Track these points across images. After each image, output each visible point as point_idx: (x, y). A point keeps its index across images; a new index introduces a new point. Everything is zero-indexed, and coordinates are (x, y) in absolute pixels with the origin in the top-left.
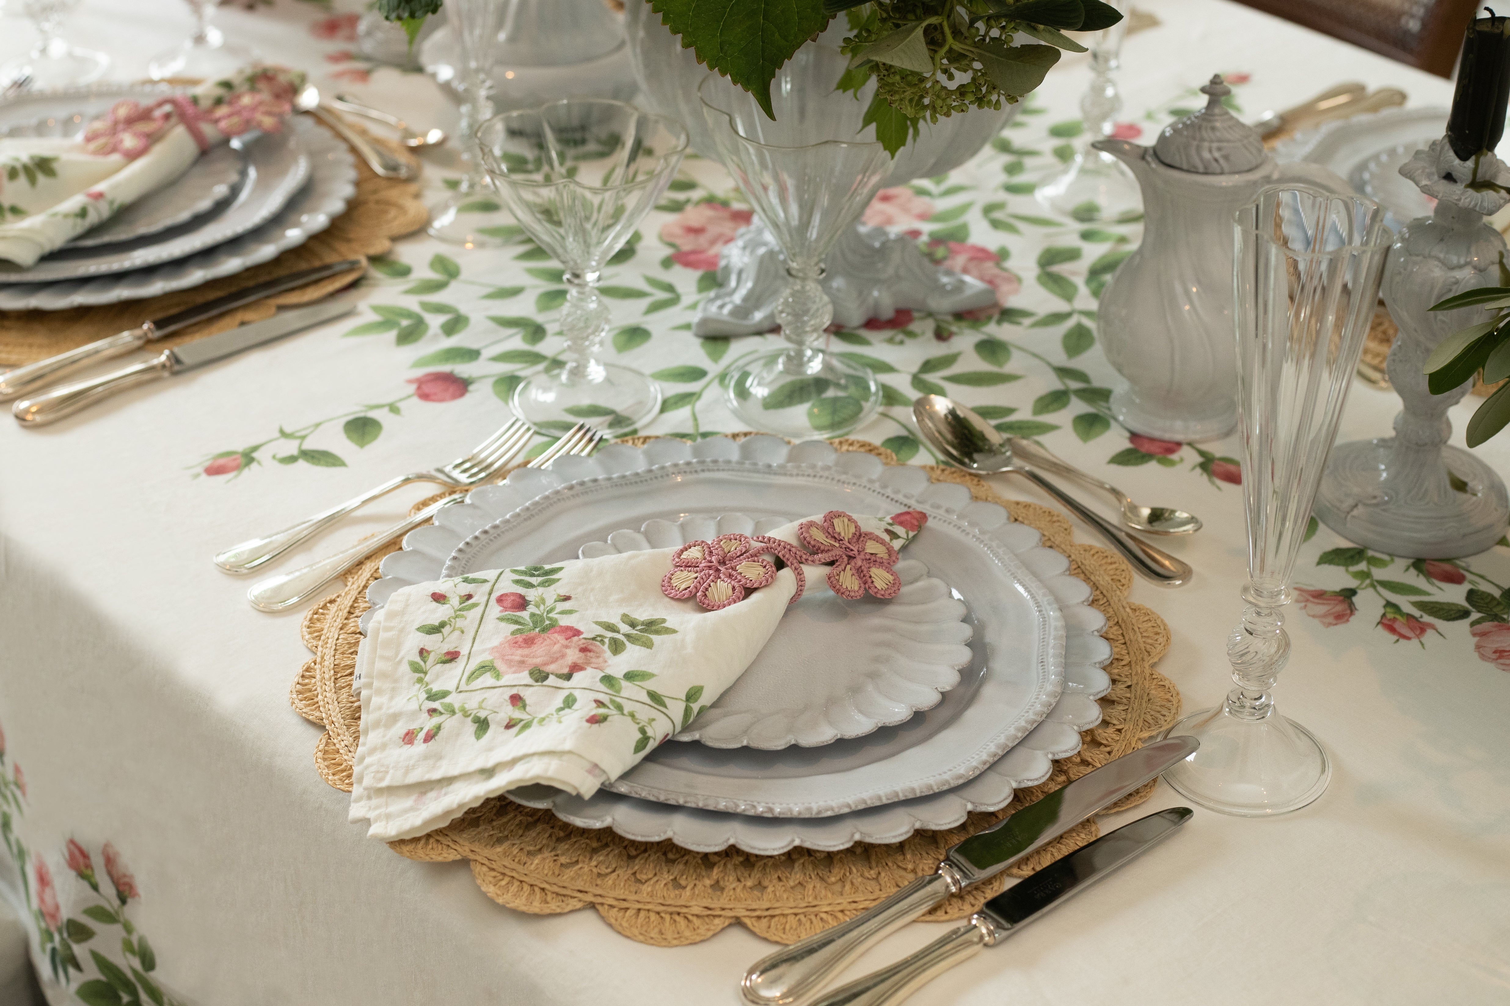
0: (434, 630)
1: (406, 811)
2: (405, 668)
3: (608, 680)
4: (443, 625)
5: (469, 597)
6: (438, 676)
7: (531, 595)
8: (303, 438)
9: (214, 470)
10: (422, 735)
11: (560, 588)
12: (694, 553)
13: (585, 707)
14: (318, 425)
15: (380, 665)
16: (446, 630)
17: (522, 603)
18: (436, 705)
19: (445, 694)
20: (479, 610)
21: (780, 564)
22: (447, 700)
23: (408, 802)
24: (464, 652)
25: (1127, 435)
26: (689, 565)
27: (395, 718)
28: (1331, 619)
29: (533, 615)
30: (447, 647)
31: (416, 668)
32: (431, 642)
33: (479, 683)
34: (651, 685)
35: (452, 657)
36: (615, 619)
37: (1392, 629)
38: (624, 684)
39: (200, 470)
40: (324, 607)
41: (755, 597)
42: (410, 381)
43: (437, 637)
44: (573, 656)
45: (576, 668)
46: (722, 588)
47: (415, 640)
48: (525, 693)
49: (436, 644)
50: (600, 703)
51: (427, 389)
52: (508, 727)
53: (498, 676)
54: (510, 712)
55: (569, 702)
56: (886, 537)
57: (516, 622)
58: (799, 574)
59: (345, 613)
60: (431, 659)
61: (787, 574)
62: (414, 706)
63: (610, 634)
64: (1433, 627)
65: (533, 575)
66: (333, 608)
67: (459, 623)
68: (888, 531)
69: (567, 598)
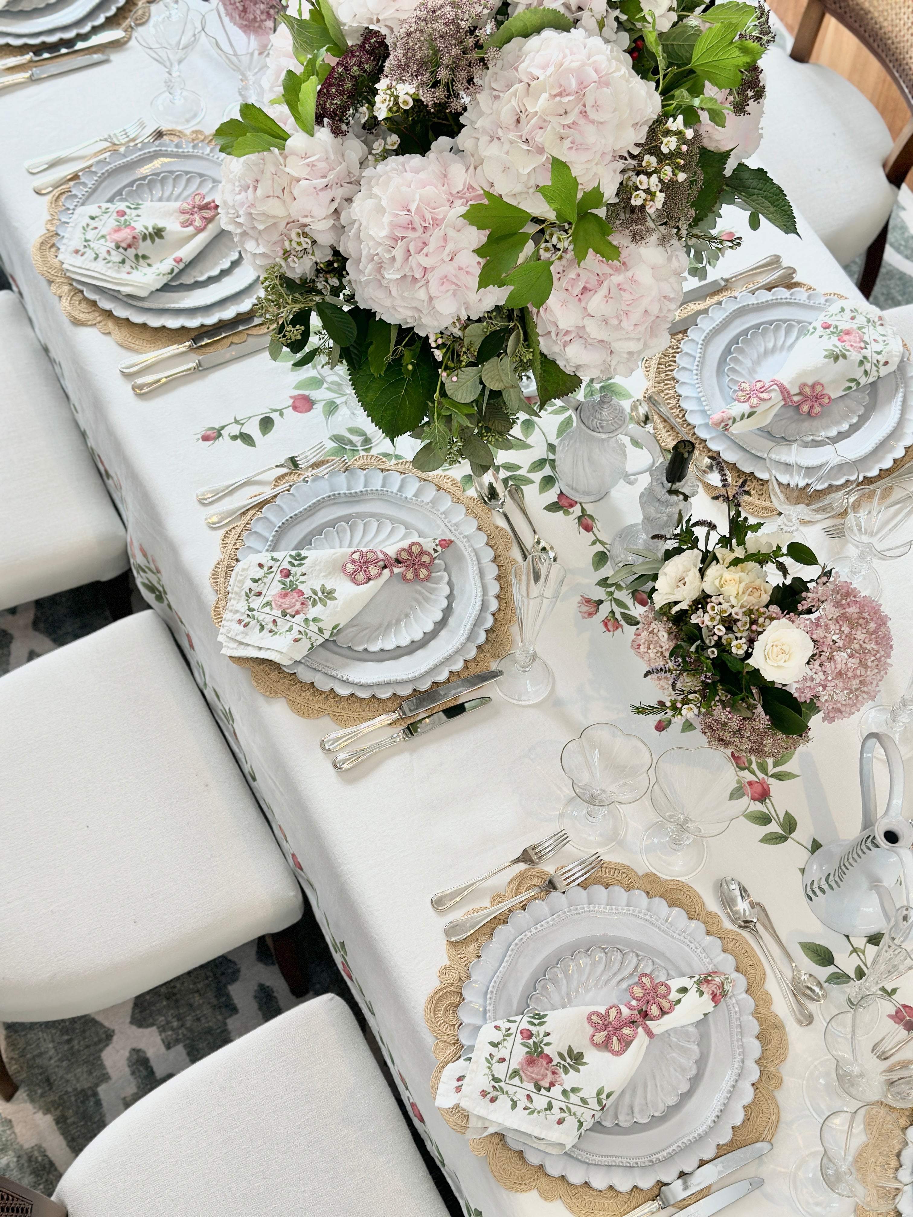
0: (255, 581)
1: (233, 649)
2: (243, 593)
3: (306, 620)
4: (259, 579)
5: (271, 567)
6: (253, 601)
7: (293, 570)
8: (243, 424)
9: (206, 438)
10: (243, 623)
11: (303, 569)
12: (356, 556)
13: (295, 634)
14: (250, 417)
15: (236, 589)
16: (260, 582)
17: (288, 574)
18: (250, 613)
19: (253, 610)
20: (273, 575)
21: (385, 567)
22: (254, 613)
23: (235, 645)
24: (264, 593)
25: (559, 492)
26: (353, 561)
27: (237, 612)
28: (586, 615)
29: (291, 581)
30: (258, 590)
31: (247, 595)
32: (253, 586)
33: (264, 610)
34: (320, 625)
35: (259, 594)
36: (318, 589)
37: (606, 625)
38: (311, 623)
39: (200, 436)
40: (230, 531)
41: (371, 582)
42: (291, 397)
43: (256, 584)
44: (298, 606)
45: (297, 612)
46: (361, 576)
47: (249, 584)
48: (278, 620)
49: (256, 588)
50: (300, 632)
51: (298, 404)
52: (270, 632)
53: (272, 609)
54: (271, 626)
55: (291, 629)
56: (432, 552)
57: (284, 584)
58: (392, 571)
59: (236, 536)
60: (253, 593)
61: (386, 571)
62: (243, 610)
63: (314, 596)
64: (622, 626)
65: (296, 560)
66: (233, 531)
67: (265, 580)
68: (434, 549)
69: (305, 574)
